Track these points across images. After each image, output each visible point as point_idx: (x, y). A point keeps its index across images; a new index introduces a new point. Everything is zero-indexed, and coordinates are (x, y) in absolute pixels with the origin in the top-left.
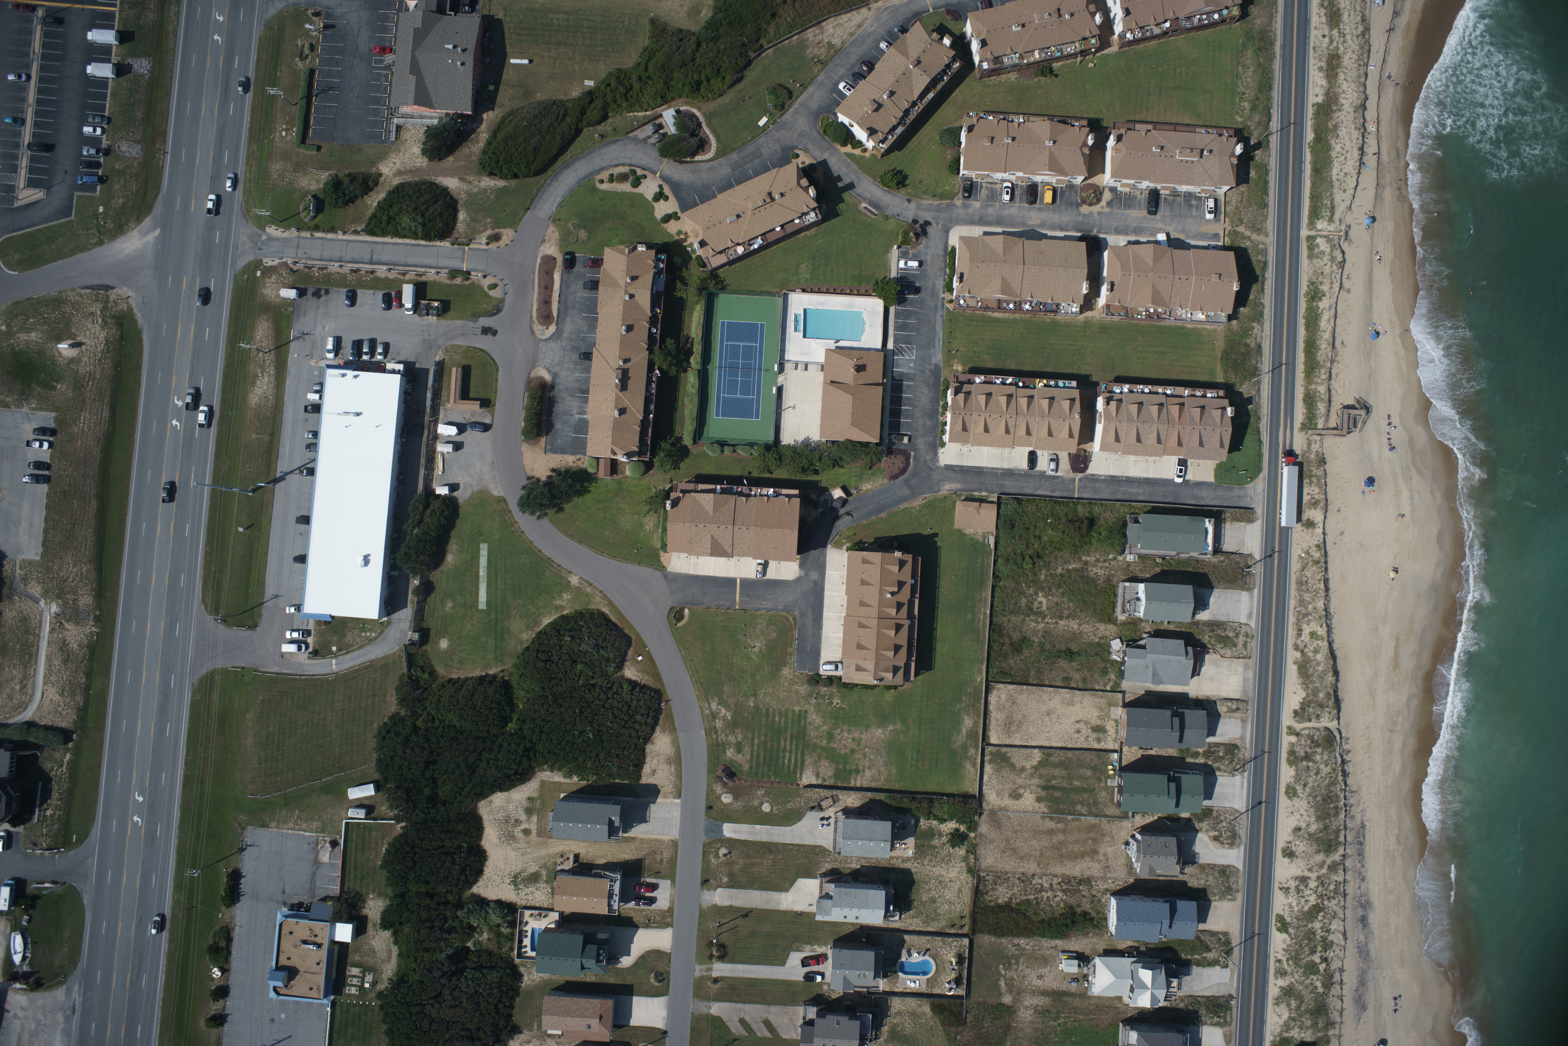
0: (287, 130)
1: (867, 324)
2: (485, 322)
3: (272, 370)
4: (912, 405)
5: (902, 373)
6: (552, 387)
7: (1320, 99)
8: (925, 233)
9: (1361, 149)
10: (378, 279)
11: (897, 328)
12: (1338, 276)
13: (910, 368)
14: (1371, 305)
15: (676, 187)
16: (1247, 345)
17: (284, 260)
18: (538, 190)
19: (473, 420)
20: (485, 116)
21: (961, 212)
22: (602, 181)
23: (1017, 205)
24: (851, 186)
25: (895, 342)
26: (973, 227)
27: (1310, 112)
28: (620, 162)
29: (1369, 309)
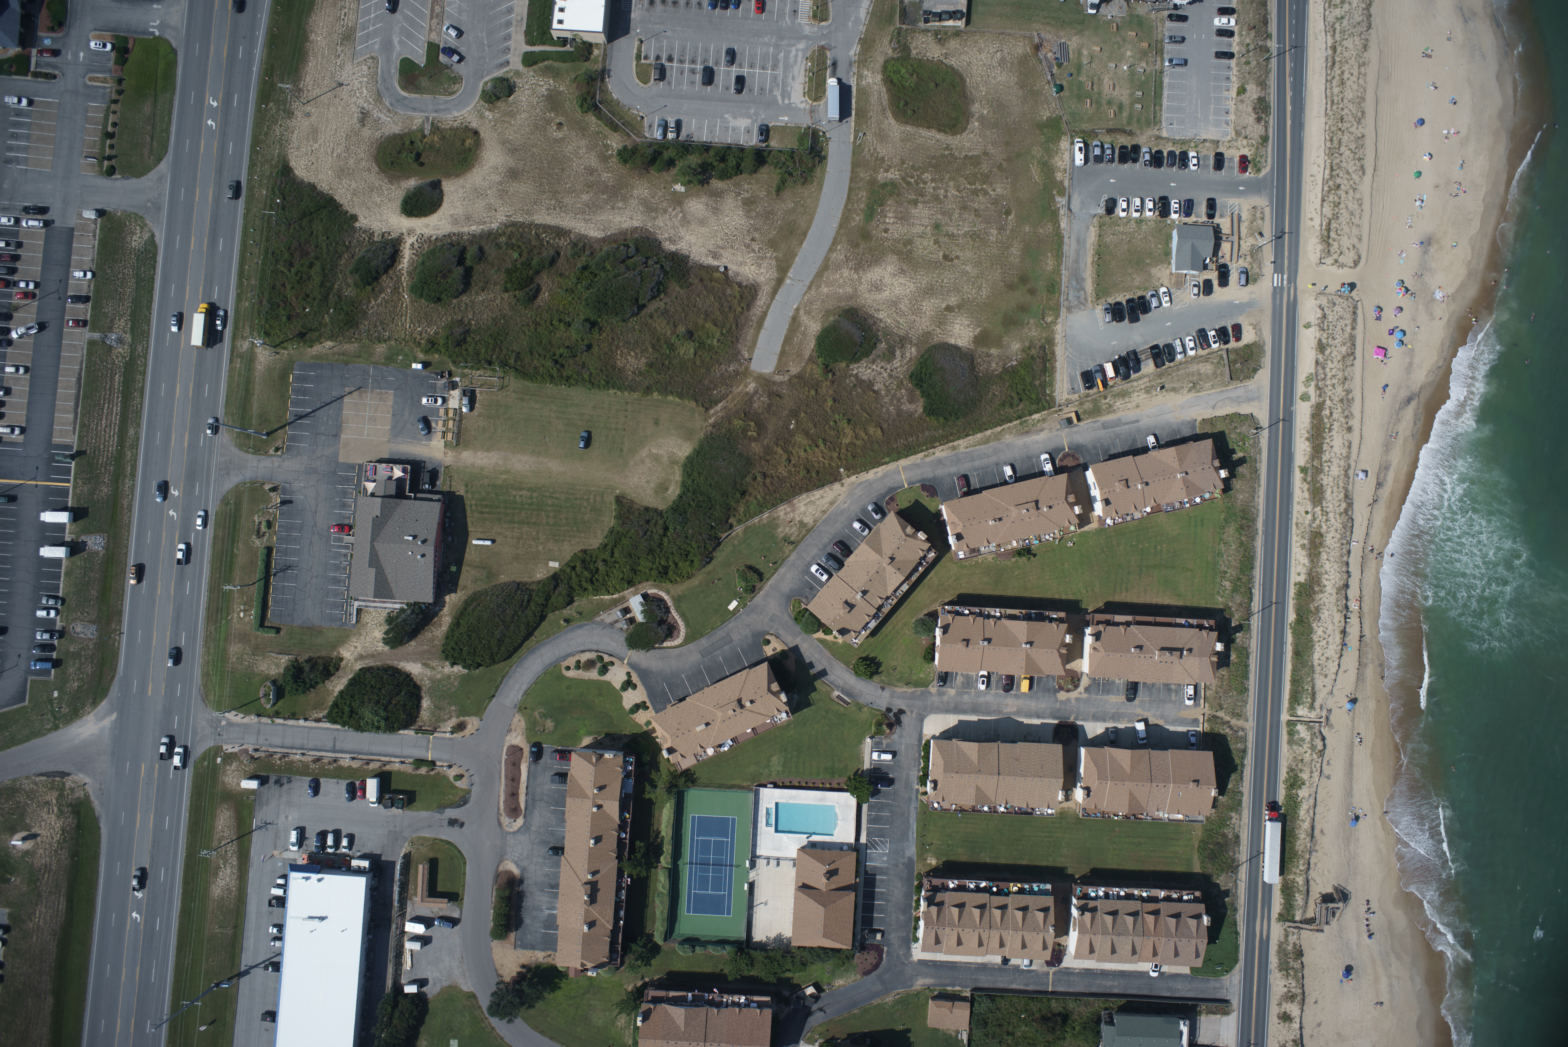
0: (245, 611)
1: (840, 818)
2: (451, 813)
3: (234, 861)
4: (885, 900)
5: (875, 867)
6: (521, 881)
7: (1302, 579)
8: (899, 722)
9: (1344, 632)
10: (341, 768)
11: (870, 821)
12: (1318, 765)
13: (884, 862)
14: (1352, 789)
15: (644, 675)
16: (1224, 836)
17: (244, 747)
18: (504, 677)
19: (441, 914)
20: (447, 598)
21: (936, 699)
22: (568, 668)
23: (993, 692)
24: (823, 673)
25: (868, 835)
26: (948, 716)
27: (1292, 592)
28: (587, 648)
29: (1349, 793)
